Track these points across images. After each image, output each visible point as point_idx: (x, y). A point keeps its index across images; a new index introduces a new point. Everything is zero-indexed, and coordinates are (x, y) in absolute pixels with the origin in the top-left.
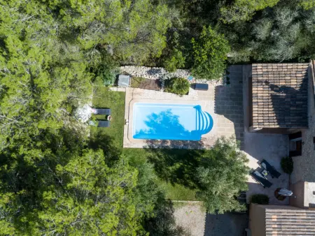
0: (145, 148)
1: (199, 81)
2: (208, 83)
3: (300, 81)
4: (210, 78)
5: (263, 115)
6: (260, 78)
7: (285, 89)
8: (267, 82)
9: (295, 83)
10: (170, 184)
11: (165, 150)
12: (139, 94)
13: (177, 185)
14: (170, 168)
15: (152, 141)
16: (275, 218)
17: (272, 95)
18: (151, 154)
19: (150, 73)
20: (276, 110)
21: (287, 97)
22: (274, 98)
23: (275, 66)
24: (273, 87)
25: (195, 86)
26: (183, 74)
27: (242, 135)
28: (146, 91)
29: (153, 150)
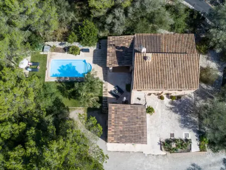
0: (56, 81)
1: (84, 48)
2: (89, 48)
3: (130, 44)
4: (90, 46)
5: (112, 61)
6: (111, 43)
7: (122, 48)
8: (114, 45)
9: (127, 45)
10: (68, 99)
11: (66, 82)
12: (54, 55)
13: (71, 99)
14: (69, 91)
15: (60, 78)
16: (113, 108)
17: (116, 51)
18: (59, 84)
19: (60, 44)
20: (118, 58)
21: (123, 51)
22: (117, 52)
23: (118, 37)
24: (117, 47)
25: (83, 50)
26: (76, 44)
27: (106, 74)
28: (58, 53)
29: (60, 82)
